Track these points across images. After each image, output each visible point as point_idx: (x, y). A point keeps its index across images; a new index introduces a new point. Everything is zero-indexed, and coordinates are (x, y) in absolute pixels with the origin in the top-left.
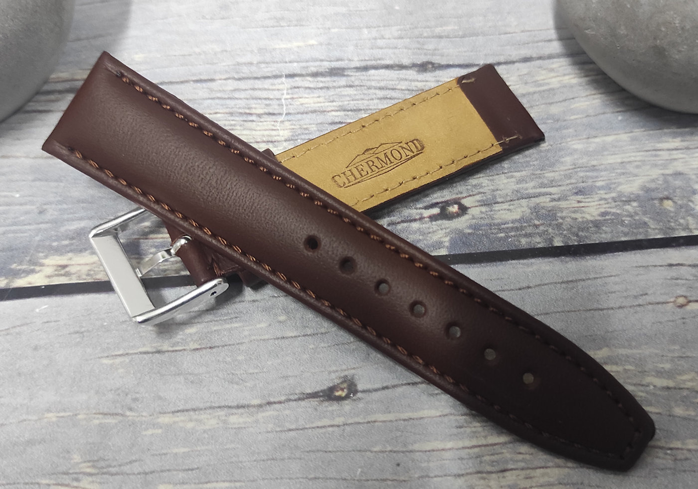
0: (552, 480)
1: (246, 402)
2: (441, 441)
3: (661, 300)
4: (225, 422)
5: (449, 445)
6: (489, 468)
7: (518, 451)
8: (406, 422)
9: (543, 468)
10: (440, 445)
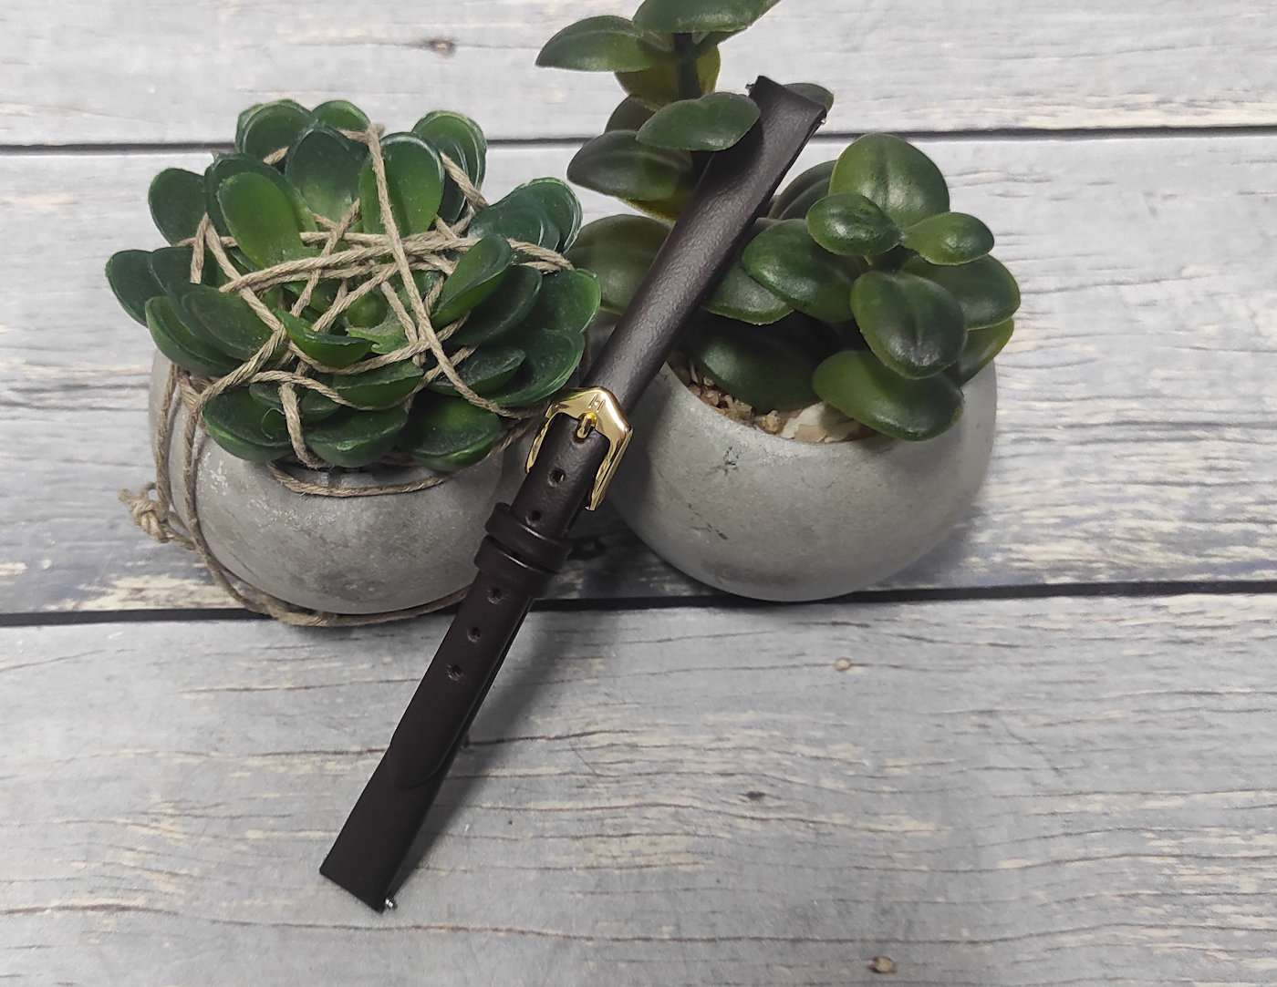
0: (679, 848)
1: (344, 749)
2: (560, 800)
3: (820, 662)
4: (321, 768)
5: (568, 805)
6: (611, 833)
7: (644, 815)
8: (522, 779)
9: (669, 834)
10: (558, 805)
